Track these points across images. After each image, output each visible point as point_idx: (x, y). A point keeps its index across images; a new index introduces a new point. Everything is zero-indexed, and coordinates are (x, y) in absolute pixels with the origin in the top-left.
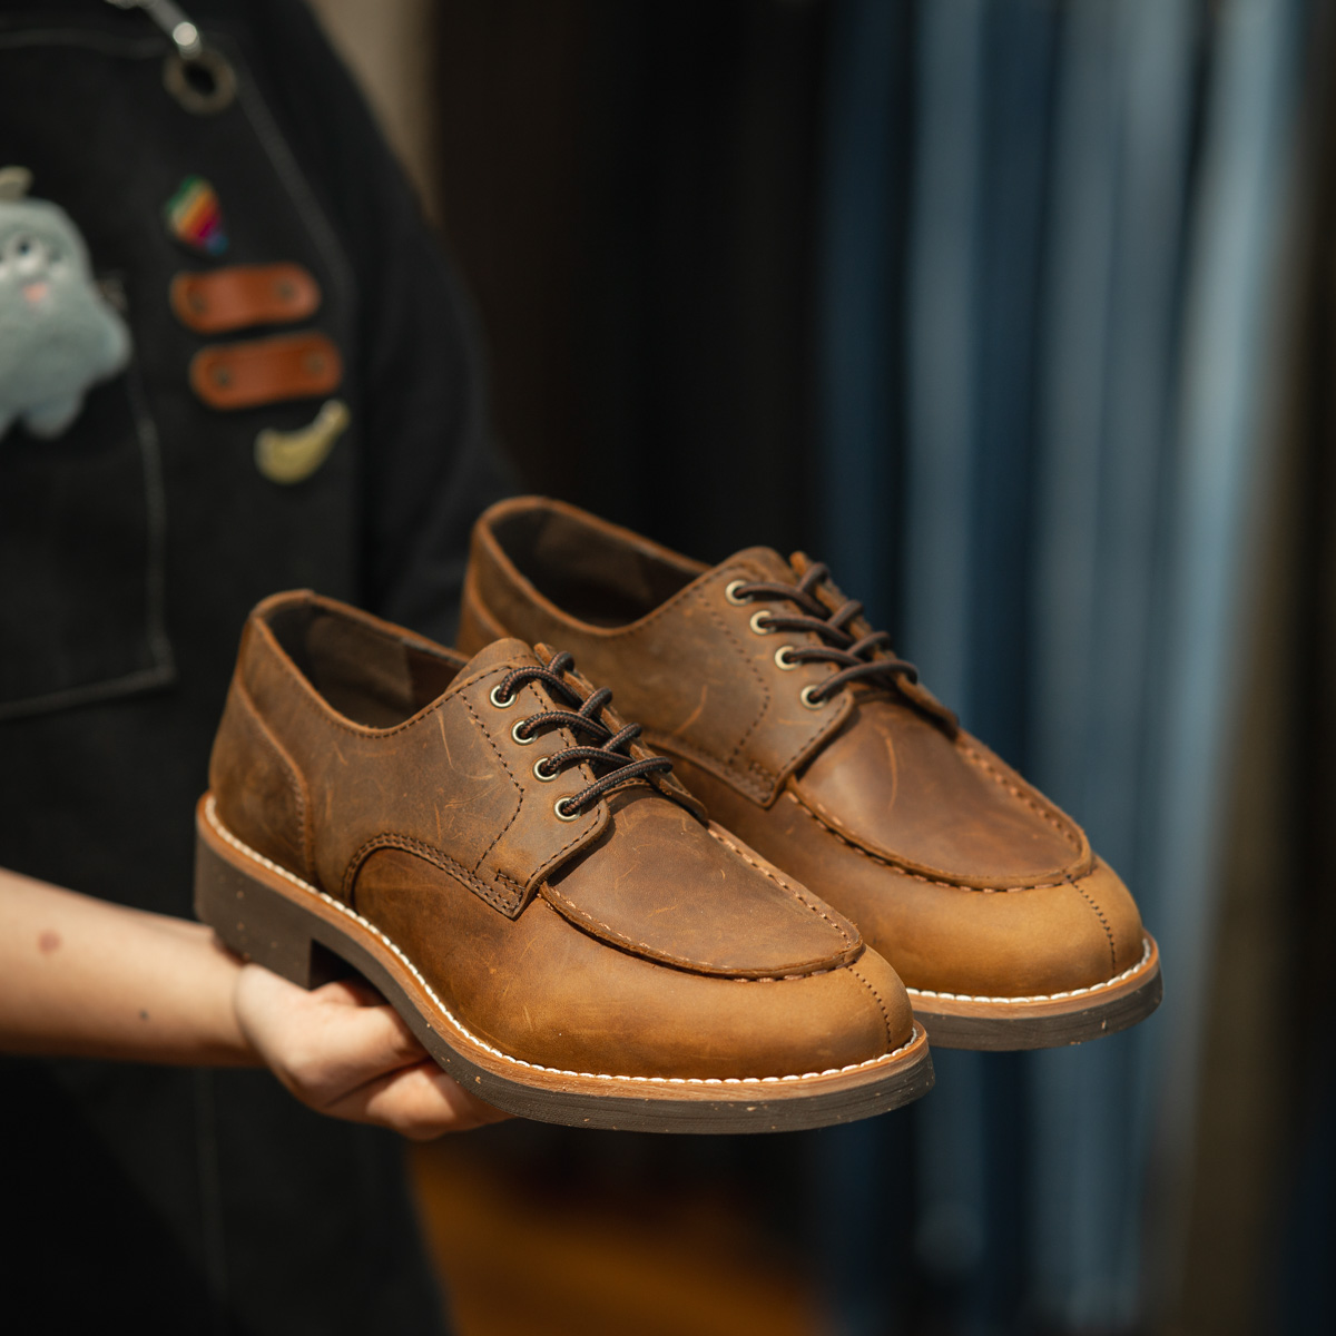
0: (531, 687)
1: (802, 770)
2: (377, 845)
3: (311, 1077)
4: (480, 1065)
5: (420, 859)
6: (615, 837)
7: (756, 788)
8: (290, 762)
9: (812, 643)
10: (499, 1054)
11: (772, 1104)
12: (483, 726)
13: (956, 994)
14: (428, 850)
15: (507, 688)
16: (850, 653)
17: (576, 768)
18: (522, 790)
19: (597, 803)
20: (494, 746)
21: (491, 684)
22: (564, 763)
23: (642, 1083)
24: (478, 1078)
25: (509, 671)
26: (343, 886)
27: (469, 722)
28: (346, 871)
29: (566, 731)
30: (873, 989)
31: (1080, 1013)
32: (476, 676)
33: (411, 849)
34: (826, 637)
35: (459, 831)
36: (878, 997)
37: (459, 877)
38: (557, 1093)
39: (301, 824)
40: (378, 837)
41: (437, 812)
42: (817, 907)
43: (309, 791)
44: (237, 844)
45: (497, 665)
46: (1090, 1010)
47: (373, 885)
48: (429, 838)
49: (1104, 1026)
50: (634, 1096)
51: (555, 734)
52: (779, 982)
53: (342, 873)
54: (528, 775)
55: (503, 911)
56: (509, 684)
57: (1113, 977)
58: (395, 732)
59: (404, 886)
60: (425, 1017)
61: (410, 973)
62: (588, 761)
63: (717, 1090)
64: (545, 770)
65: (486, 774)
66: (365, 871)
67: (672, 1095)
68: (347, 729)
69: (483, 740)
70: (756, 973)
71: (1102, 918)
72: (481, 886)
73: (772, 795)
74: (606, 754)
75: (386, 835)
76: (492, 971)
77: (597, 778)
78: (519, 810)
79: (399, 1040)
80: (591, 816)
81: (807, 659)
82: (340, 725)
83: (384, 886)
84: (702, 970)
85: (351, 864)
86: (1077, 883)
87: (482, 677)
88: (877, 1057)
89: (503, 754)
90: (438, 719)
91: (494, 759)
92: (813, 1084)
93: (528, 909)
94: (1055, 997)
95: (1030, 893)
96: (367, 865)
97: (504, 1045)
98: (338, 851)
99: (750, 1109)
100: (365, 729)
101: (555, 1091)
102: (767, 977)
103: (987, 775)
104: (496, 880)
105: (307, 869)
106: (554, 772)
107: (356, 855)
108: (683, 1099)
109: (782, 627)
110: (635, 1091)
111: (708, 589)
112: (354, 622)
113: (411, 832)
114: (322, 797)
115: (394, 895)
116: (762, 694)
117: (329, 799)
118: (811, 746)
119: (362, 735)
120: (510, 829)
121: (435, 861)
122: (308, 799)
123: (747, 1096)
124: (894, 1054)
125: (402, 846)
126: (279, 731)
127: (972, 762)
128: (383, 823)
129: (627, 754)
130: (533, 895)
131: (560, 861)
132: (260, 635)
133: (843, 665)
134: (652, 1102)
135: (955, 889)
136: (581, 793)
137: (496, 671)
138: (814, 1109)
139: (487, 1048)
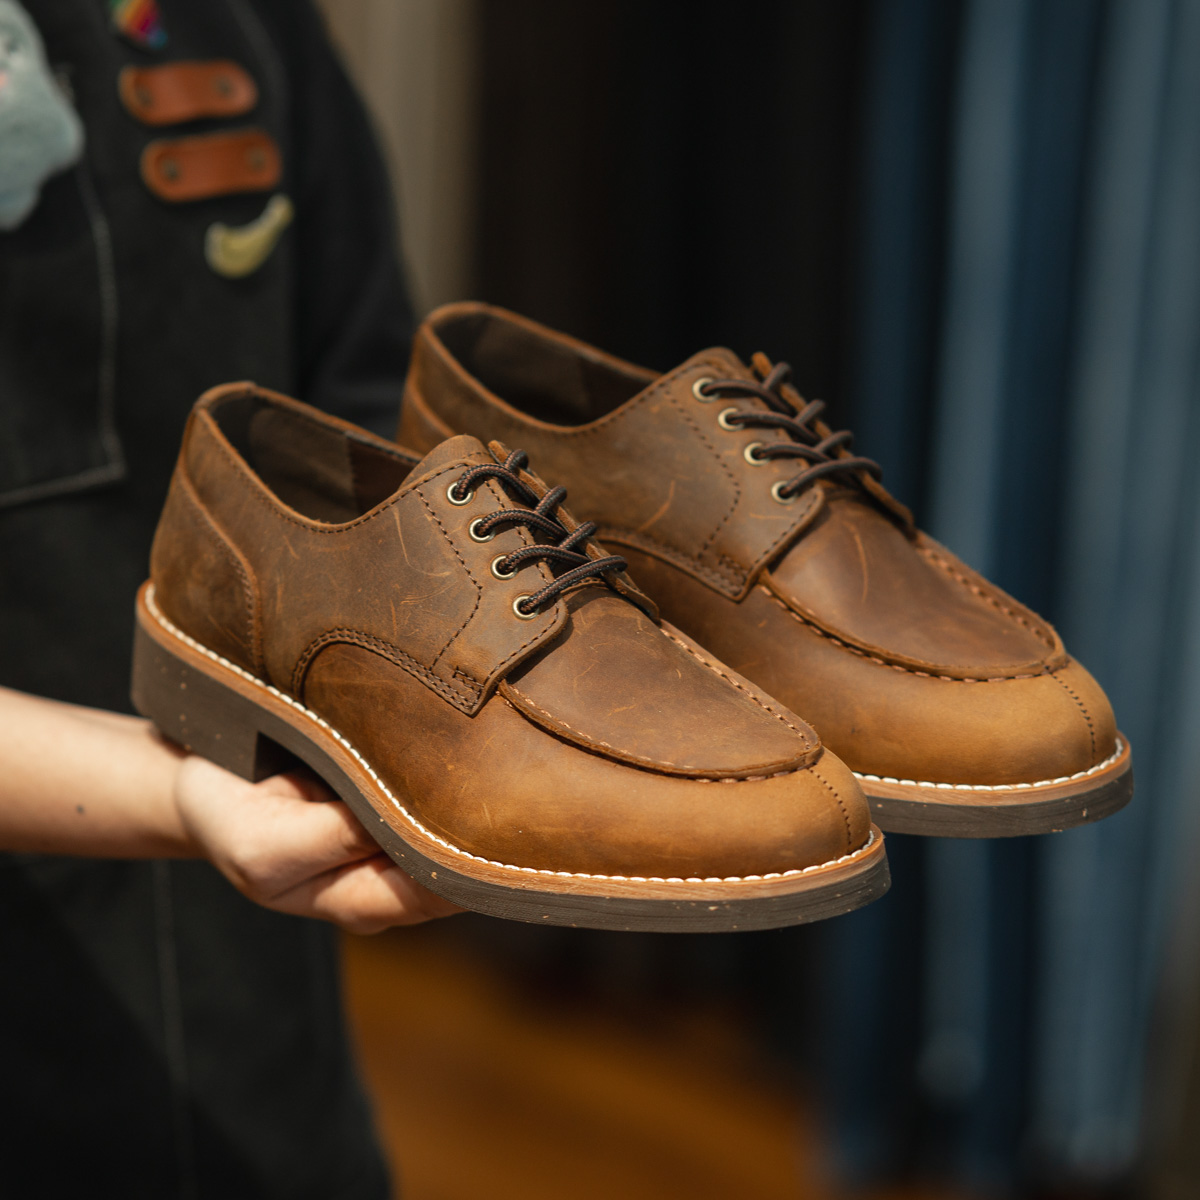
0: (488, 485)
1: (774, 563)
2: (330, 640)
3: (259, 871)
4: (437, 861)
5: (374, 654)
6: (573, 635)
7: (726, 582)
8: (239, 555)
9: (780, 440)
10: (457, 851)
11: (735, 903)
12: (440, 523)
13: (936, 782)
14: (383, 646)
15: (464, 486)
16: (818, 449)
17: (534, 567)
18: (480, 588)
19: (556, 601)
20: (451, 543)
21: (447, 481)
22: (522, 561)
23: (604, 881)
24: (434, 873)
25: (465, 468)
26: (293, 680)
27: (425, 519)
28: (297, 665)
29: (523, 529)
30: (834, 791)
31: (1062, 800)
32: (433, 472)
33: (366, 644)
34: (793, 433)
35: (416, 628)
36: (839, 798)
37: (416, 673)
38: (516, 890)
39: (250, 618)
40: (330, 632)
41: (393, 608)
42: (772, 708)
43: (259, 584)
44: (180, 635)
45: (454, 462)
46: (1073, 798)
47: (325, 680)
48: (384, 634)
49: (1085, 814)
50: (595, 893)
51: (513, 532)
52: (742, 783)
53: (293, 667)
54: (486, 572)
55: (461, 707)
56: (466, 481)
57: (1092, 766)
58: (349, 528)
59: (358, 681)
60: (379, 812)
61: (361, 767)
62: (545, 559)
63: (678, 889)
64: (503, 568)
65: (444, 571)
66: (316, 665)
67: (634, 893)
68: (297, 522)
69: (441, 537)
70: (719, 773)
71: (1083, 708)
72: (439, 683)
73: (744, 589)
74: (564, 553)
75: (339, 630)
76: (450, 767)
77: (555, 577)
78: (477, 608)
79: (349, 836)
80: (549, 615)
81: (775, 455)
82: (290, 519)
83: (336, 680)
84: (665, 770)
85: (302, 658)
86: (1055, 674)
87: (438, 474)
88: (838, 859)
89: (460, 551)
90: (393, 515)
91: (451, 556)
92: (774, 885)
93: (486, 707)
94: (1037, 785)
95: (1012, 683)
96: (319, 660)
97: (461, 841)
98: (289, 644)
99: (712, 908)
100: (317, 523)
101: (514, 887)
102: (729, 777)
103: (947, 575)
104: (454, 677)
105: (256, 663)
106: (512, 570)
107: (307, 650)
108: (646, 897)
109: (751, 423)
110: (596, 889)
111: (675, 386)
112: (297, 414)
113: (365, 628)
114: (273, 591)
115: (347, 690)
116: (732, 490)
117: (279, 592)
118: (783, 541)
119: (314, 529)
120: (468, 627)
121: (391, 657)
122: (257, 592)
123: (709, 896)
124: (854, 855)
125: (356, 641)
126: (225, 523)
127: (931, 562)
128: (337, 618)
129: (583, 553)
130: (491, 693)
131: (520, 659)
132: (205, 426)
133: (812, 461)
134: (613, 900)
135: (935, 678)
136: (540, 592)
137: (452, 468)
138: (776, 909)
139: (444, 844)
